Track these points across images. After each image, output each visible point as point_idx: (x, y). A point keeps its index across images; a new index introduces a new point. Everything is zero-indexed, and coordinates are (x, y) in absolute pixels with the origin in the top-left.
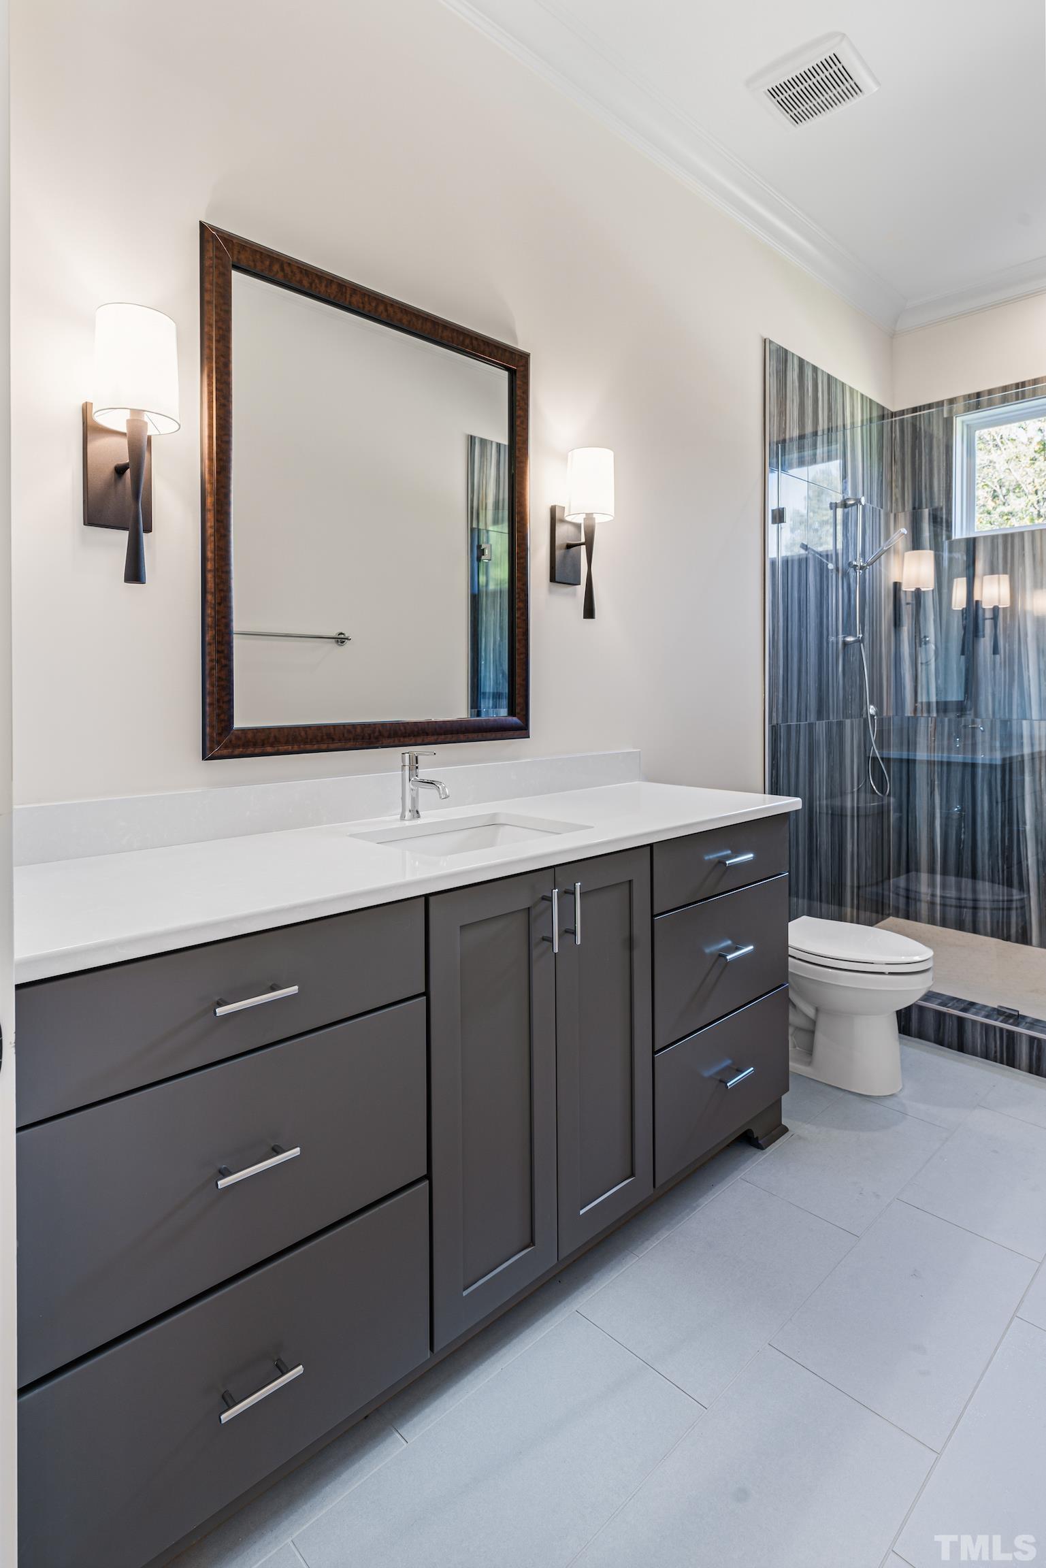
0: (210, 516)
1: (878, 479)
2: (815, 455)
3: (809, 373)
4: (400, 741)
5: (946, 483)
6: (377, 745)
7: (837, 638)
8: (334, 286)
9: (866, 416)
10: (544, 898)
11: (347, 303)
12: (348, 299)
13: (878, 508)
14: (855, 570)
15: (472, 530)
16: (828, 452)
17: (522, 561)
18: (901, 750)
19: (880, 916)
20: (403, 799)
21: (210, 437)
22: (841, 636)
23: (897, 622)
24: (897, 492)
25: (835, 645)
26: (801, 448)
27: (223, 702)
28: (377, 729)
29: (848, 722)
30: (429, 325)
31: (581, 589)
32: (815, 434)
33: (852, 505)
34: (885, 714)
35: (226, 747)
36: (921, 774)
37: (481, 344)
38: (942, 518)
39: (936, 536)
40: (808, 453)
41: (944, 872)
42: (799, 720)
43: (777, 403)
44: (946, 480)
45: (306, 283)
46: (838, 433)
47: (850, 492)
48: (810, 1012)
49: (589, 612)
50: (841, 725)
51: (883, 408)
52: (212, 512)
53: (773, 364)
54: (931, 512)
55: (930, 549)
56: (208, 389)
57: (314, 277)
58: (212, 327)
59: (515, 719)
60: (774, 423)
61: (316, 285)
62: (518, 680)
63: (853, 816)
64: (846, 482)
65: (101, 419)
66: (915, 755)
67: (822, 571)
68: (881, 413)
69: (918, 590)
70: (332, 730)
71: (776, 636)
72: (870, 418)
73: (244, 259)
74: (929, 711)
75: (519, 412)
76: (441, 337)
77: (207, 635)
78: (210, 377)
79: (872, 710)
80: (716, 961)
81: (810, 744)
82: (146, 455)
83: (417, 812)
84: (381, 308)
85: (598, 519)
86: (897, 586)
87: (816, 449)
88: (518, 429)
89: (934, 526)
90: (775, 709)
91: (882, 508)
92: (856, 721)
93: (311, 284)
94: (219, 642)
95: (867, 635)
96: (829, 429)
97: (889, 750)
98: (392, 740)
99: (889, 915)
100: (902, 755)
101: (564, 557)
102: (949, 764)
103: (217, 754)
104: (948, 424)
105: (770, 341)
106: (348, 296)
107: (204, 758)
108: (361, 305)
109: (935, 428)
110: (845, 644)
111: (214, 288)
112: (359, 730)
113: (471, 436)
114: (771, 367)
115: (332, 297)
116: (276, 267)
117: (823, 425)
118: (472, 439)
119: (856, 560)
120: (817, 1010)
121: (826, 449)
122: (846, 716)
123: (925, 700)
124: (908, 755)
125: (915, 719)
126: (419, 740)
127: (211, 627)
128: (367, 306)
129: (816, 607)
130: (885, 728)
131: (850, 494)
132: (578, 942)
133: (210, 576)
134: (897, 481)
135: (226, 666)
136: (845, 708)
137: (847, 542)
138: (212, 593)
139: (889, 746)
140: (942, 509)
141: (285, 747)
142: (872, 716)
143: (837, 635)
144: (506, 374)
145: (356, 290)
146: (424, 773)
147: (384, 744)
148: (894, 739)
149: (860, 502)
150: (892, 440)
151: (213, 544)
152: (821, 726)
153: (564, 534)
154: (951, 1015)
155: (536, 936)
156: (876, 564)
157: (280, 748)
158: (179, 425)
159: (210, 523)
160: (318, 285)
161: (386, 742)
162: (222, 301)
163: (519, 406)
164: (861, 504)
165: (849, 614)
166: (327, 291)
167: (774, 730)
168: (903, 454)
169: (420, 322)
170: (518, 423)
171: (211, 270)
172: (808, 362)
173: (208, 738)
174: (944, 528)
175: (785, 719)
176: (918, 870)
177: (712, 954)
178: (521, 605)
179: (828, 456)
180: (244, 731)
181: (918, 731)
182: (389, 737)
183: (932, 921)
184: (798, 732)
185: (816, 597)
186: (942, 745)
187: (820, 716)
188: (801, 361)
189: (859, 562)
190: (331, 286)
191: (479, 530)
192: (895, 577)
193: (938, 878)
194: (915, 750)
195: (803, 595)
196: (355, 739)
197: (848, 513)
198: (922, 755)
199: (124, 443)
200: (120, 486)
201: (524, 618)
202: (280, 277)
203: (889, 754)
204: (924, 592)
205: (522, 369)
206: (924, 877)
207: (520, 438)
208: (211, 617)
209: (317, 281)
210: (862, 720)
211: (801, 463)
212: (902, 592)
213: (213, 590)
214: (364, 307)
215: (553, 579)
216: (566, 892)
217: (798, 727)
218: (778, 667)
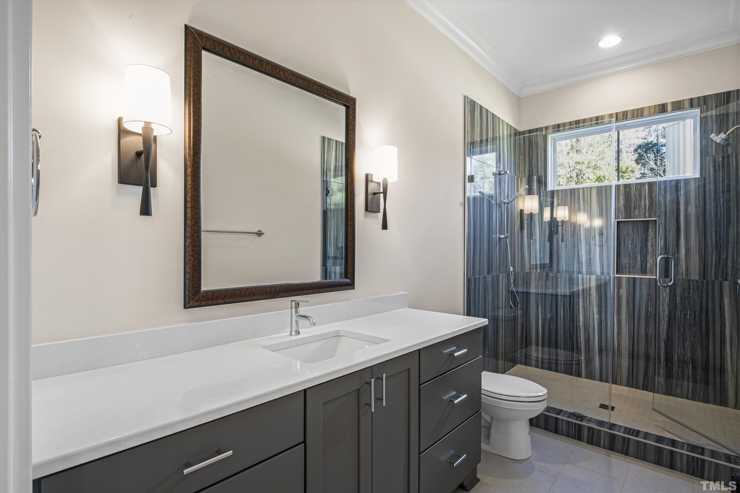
0: (189, 178)
1: (514, 161)
2: (487, 149)
3: (484, 112)
4: (289, 294)
5: (544, 165)
6: (278, 297)
7: (496, 236)
8: (257, 61)
9: (509, 133)
10: (366, 383)
11: (264, 69)
12: (264, 68)
13: (514, 175)
14: (505, 204)
15: (323, 180)
16: (493, 148)
17: (352, 201)
18: (524, 288)
19: (514, 364)
20: (291, 324)
21: (189, 137)
22: (498, 235)
23: (522, 228)
24: (522, 168)
25: (495, 239)
26: (481, 146)
27: (195, 278)
28: (278, 288)
29: (501, 275)
30: (306, 82)
31: (381, 215)
32: (487, 139)
33: (503, 174)
34: (516, 271)
35: (197, 301)
36: (533, 299)
37: (332, 93)
38: (542, 181)
39: (539, 188)
40: (484, 148)
41: (543, 346)
42: (479, 275)
43: (470, 126)
44: (544, 163)
45: (242, 58)
46: (497, 141)
47: (502, 168)
48: (488, 419)
49: (385, 226)
50: (498, 276)
51: (516, 129)
52: (190, 176)
53: (469, 108)
54: (537, 178)
55: (537, 195)
56: (189, 112)
57: (246, 55)
58: (191, 79)
59: (348, 280)
60: (469, 135)
61: (247, 59)
62: (350, 261)
63: (502, 320)
64: (500, 163)
65: (127, 126)
66: (530, 290)
67: (490, 205)
68: (515, 132)
69: (531, 213)
70: (254, 290)
71: (470, 236)
72: (510, 134)
73: (209, 45)
74: (536, 268)
75: (351, 127)
76: (312, 89)
77: (187, 242)
78: (189, 105)
79: (512, 269)
80: (449, 404)
81: (484, 286)
82: (153, 145)
83: (299, 332)
84: (282, 73)
85: (390, 181)
86: (522, 211)
87: (487, 147)
88: (350, 135)
89: (539, 184)
90: (469, 270)
91: (515, 175)
92: (504, 274)
93: (245, 59)
94: (193, 246)
95: (509, 234)
96: (493, 138)
97: (518, 288)
98: (285, 294)
99: (517, 364)
100: (524, 290)
101: (372, 199)
102: (545, 294)
103: (191, 305)
104: (545, 138)
105: (468, 97)
106: (264, 66)
107: (185, 308)
108: (271, 71)
109: (539, 140)
110: (500, 238)
111: (192, 59)
112: (268, 289)
113: (323, 137)
114: (468, 108)
115: (256, 66)
116: (226, 50)
117: (490, 136)
118: (324, 138)
119: (505, 200)
120: (492, 418)
121: (492, 147)
122: (500, 272)
123: (534, 263)
124: (527, 290)
125: (529, 274)
126: (300, 292)
127: (189, 238)
128: (274, 71)
129: (487, 222)
130: (517, 277)
131: (502, 169)
132: (384, 405)
133: (189, 210)
134: (522, 163)
135: (197, 258)
136: (500, 268)
137: (501, 191)
138: (190, 220)
139: (518, 286)
140: (542, 176)
141: (230, 300)
142: (512, 272)
143: (496, 234)
144: (344, 108)
145: (268, 63)
146: (302, 310)
147: (281, 296)
148: (520, 282)
149: (507, 173)
150: (519, 144)
151: (190, 193)
152: (489, 277)
153: (372, 187)
154: (552, 417)
155: (362, 402)
156: (513, 202)
157: (226, 300)
158: (172, 131)
159: (189, 182)
160: (249, 60)
161: (282, 294)
162: (196, 66)
163: (351, 124)
164: (507, 174)
165: (501, 225)
166: (253, 63)
167: (469, 280)
168: (525, 151)
169: (301, 80)
170: (350, 132)
171: (191, 49)
172: (484, 107)
173: (187, 297)
174: (543, 186)
175: (474, 275)
176: (531, 344)
177: (447, 399)
178: (351, 223)
179: (493, 150)
180: (207, 292)
181: (531, 279)
182: (284, 292)
183: (537, 367)
184: (479, 280)
185: (487, 217)
186: (542, 284)
187: (488, 273)
188: (481, 107)
189: (506, 201)
190: (255, 61)
191: (327, 181)
192: (521, 207)
193: (540, 348)
194: (530, 288)
195: (482, 216)
196: (266, 294)
197: (501, 178)
198: (533, 290)
199: (141, 138)
200: (139, 163)
201: (353, 229)
202: (228, 54)
203: (518, 289)
204: (534, 214)
205: (352, 106)
206: (533, 347)
207: (352, 140)
208: (190, 232)
209: (248, 57)
210: (507, 273)
211: (481, 153)
212: (524, 215)
213: (190, 218)
214: (272, 72)
215: (367, 210)
216: (377, 378)
217: (479, 278)
218: (470, 250)
